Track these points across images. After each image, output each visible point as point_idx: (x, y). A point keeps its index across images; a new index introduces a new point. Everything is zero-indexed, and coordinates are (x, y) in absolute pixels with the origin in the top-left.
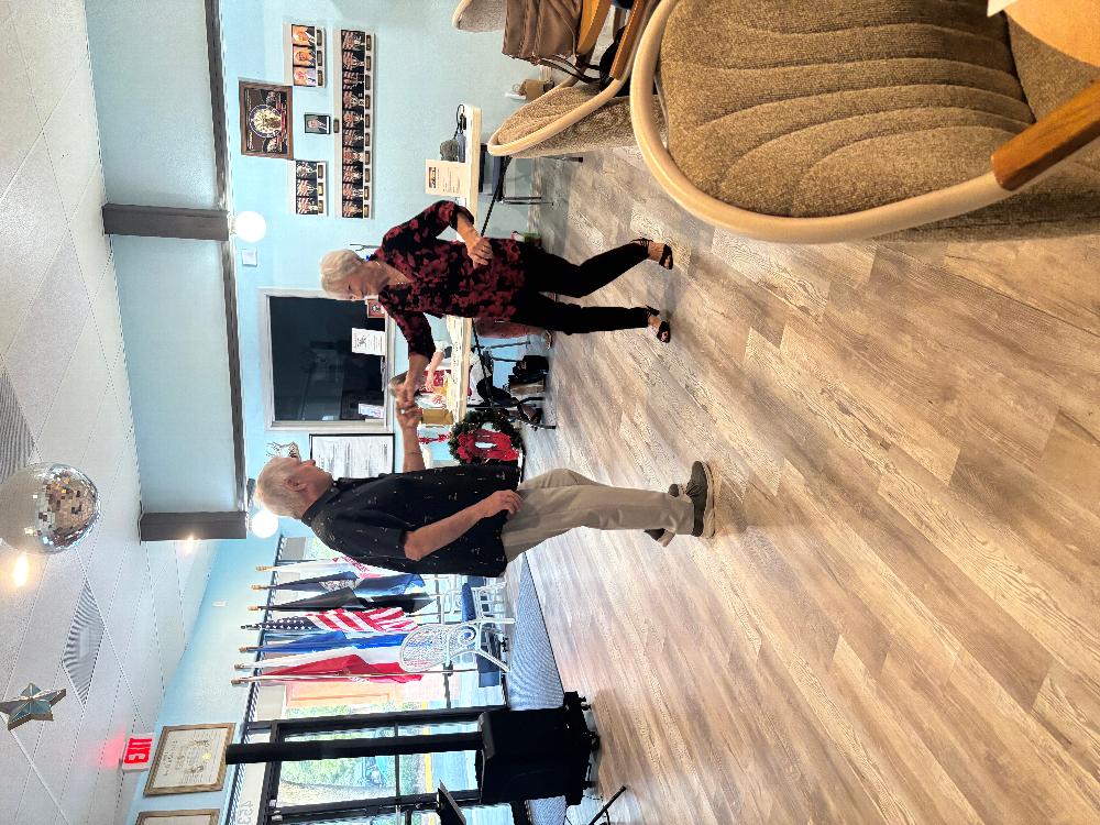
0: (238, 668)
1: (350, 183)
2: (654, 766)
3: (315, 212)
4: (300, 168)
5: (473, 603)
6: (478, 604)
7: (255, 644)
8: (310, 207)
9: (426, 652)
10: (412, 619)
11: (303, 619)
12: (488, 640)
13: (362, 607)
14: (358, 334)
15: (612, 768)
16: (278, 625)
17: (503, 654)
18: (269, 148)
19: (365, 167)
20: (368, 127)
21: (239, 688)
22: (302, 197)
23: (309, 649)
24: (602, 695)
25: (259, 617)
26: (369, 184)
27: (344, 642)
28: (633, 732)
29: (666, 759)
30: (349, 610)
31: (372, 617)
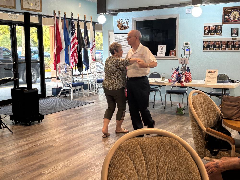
0: (59, 12)
1: (215, 44)
2: (17, 142)
3: (204, 32)
4: (219, 27)
5: (78, 86)
6: (78, 88)
7: (67, 17)
8: (206, 31)
9: (63, 71)
10: (74, 66)
11: (75, 32)
12: (67, 91)
13: (79, 50)
14: (165, 47)
15: (19, 130)
16: (73, 24)
17: (62, 96)
18: (226, 16)
19: (221, 49)
20: (234, 49)
21: (53, 12)
22: (210, 28)
23: (65, 34)
24: (42, 127)
25: (75, 17)
26: (215, 50)
27: (67, 45)
28: (28, 136)
29: (18, 146)
30: (78, 46)
31: (75, 54)
